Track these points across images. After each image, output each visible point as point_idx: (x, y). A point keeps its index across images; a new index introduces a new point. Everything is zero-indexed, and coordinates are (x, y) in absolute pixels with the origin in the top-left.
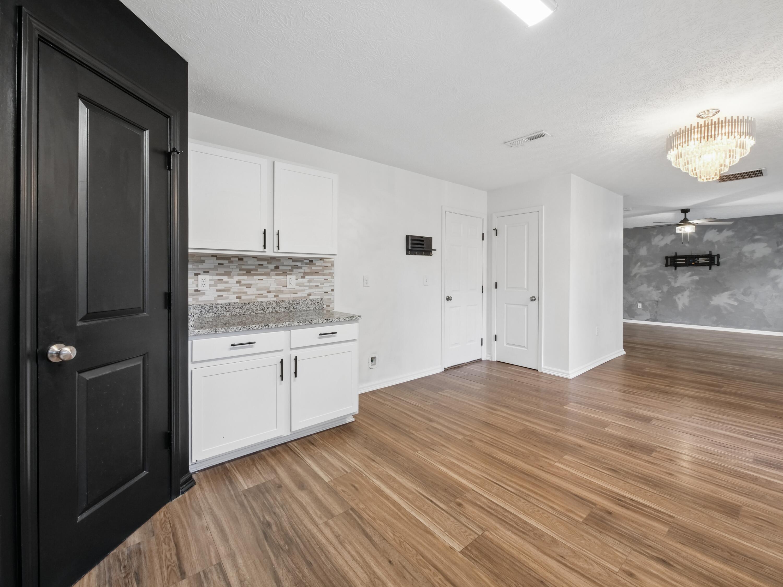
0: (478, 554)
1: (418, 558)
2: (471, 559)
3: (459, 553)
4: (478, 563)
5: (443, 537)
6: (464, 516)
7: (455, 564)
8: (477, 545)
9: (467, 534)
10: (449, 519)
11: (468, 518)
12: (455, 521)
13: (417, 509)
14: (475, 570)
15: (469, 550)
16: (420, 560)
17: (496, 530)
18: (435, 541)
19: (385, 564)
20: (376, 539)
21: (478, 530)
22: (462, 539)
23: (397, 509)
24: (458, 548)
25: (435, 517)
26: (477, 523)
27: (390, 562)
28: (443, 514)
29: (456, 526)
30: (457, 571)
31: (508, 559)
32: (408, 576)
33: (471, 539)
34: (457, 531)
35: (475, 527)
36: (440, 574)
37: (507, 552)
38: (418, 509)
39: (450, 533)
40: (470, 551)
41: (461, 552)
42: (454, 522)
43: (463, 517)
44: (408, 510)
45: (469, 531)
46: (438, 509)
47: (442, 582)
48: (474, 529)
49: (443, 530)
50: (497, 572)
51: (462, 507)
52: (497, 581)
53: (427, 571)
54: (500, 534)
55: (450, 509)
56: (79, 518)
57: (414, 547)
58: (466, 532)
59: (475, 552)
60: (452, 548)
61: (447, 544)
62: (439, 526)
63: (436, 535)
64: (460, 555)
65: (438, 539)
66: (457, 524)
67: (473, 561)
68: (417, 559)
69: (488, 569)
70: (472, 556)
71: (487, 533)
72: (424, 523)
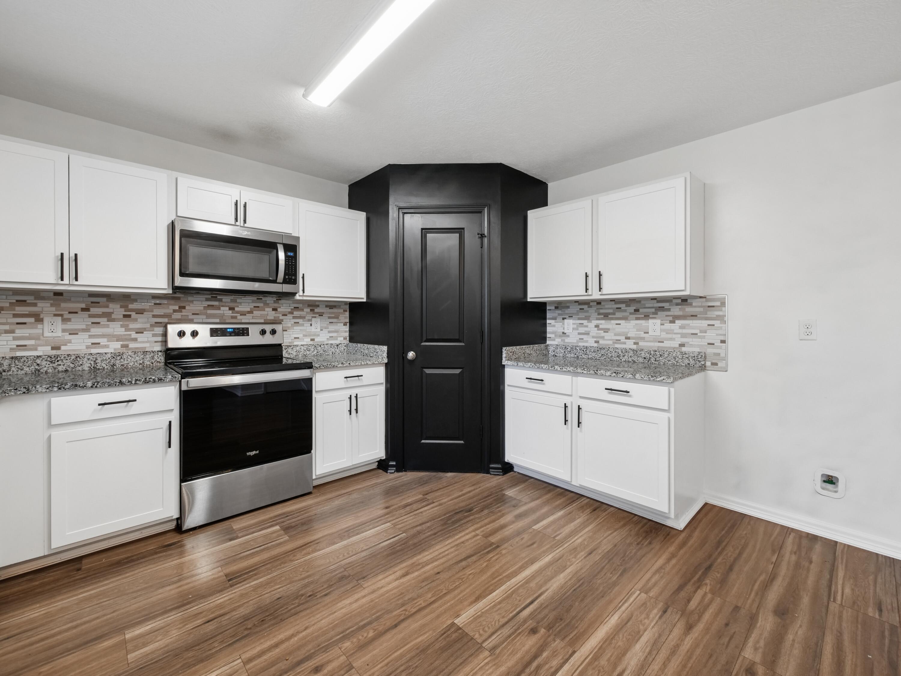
0: (452, 638)
1: (444, 590)
2: (444, 630)
3: (452, 621)
4: (441, 636)
5: (472, 610)
6: (513, 633)
7: (438, 617)
8: (465, 640)
9: (481, 632)
10: (503, 617)
11: (509, 636)
14: (430, 632)
15: (457, 630)
16: (442, 592)
17: (494, 665)
18: (466, 603)
19: (436, 570)
20: (464, 563)
21: (491, 644)
22: (472, 626)
23: (508, 575)
24: (459, 621)
25: (502, 605)
26: (503, 646)
27: (439, 573)
28: (511, 613)
29: (493, 623)
30: (429, 617)
31: (447, 667)
32: (424, 584)
33: (474, 635)
34: (484, 623)
35: (494, 642)
36: (426, 604)
37: (458, 669)
38: (512, 591)
39: (480, 617)
40: (455, 631)
41: (453, 624)
42: (499, 622)
43: (511, 631)
44: (508, 583)
45: (486, 635)
46: (519, 609)
47: (418, 606)
48: (490, 640)
49: (483, 611)
50: (429, 652)
52: (417, 649)
53: (430, 595)
54: (487, 668)
55: (522, 620)
56: (423, 441)
57: (456, 588)
58: (485, 631)
59: (454, 636)
60: (458, 616)
61: (462, 612)
62: (490, 608)
63: (474, 604)
64: (449, 622)
65: (469, 605)
66: (497, 624)
67: (442, 632)
68: (443, 589)
69: (432, 643)
70: (449, 632)
71: (487, 653)
72: (491, 596)
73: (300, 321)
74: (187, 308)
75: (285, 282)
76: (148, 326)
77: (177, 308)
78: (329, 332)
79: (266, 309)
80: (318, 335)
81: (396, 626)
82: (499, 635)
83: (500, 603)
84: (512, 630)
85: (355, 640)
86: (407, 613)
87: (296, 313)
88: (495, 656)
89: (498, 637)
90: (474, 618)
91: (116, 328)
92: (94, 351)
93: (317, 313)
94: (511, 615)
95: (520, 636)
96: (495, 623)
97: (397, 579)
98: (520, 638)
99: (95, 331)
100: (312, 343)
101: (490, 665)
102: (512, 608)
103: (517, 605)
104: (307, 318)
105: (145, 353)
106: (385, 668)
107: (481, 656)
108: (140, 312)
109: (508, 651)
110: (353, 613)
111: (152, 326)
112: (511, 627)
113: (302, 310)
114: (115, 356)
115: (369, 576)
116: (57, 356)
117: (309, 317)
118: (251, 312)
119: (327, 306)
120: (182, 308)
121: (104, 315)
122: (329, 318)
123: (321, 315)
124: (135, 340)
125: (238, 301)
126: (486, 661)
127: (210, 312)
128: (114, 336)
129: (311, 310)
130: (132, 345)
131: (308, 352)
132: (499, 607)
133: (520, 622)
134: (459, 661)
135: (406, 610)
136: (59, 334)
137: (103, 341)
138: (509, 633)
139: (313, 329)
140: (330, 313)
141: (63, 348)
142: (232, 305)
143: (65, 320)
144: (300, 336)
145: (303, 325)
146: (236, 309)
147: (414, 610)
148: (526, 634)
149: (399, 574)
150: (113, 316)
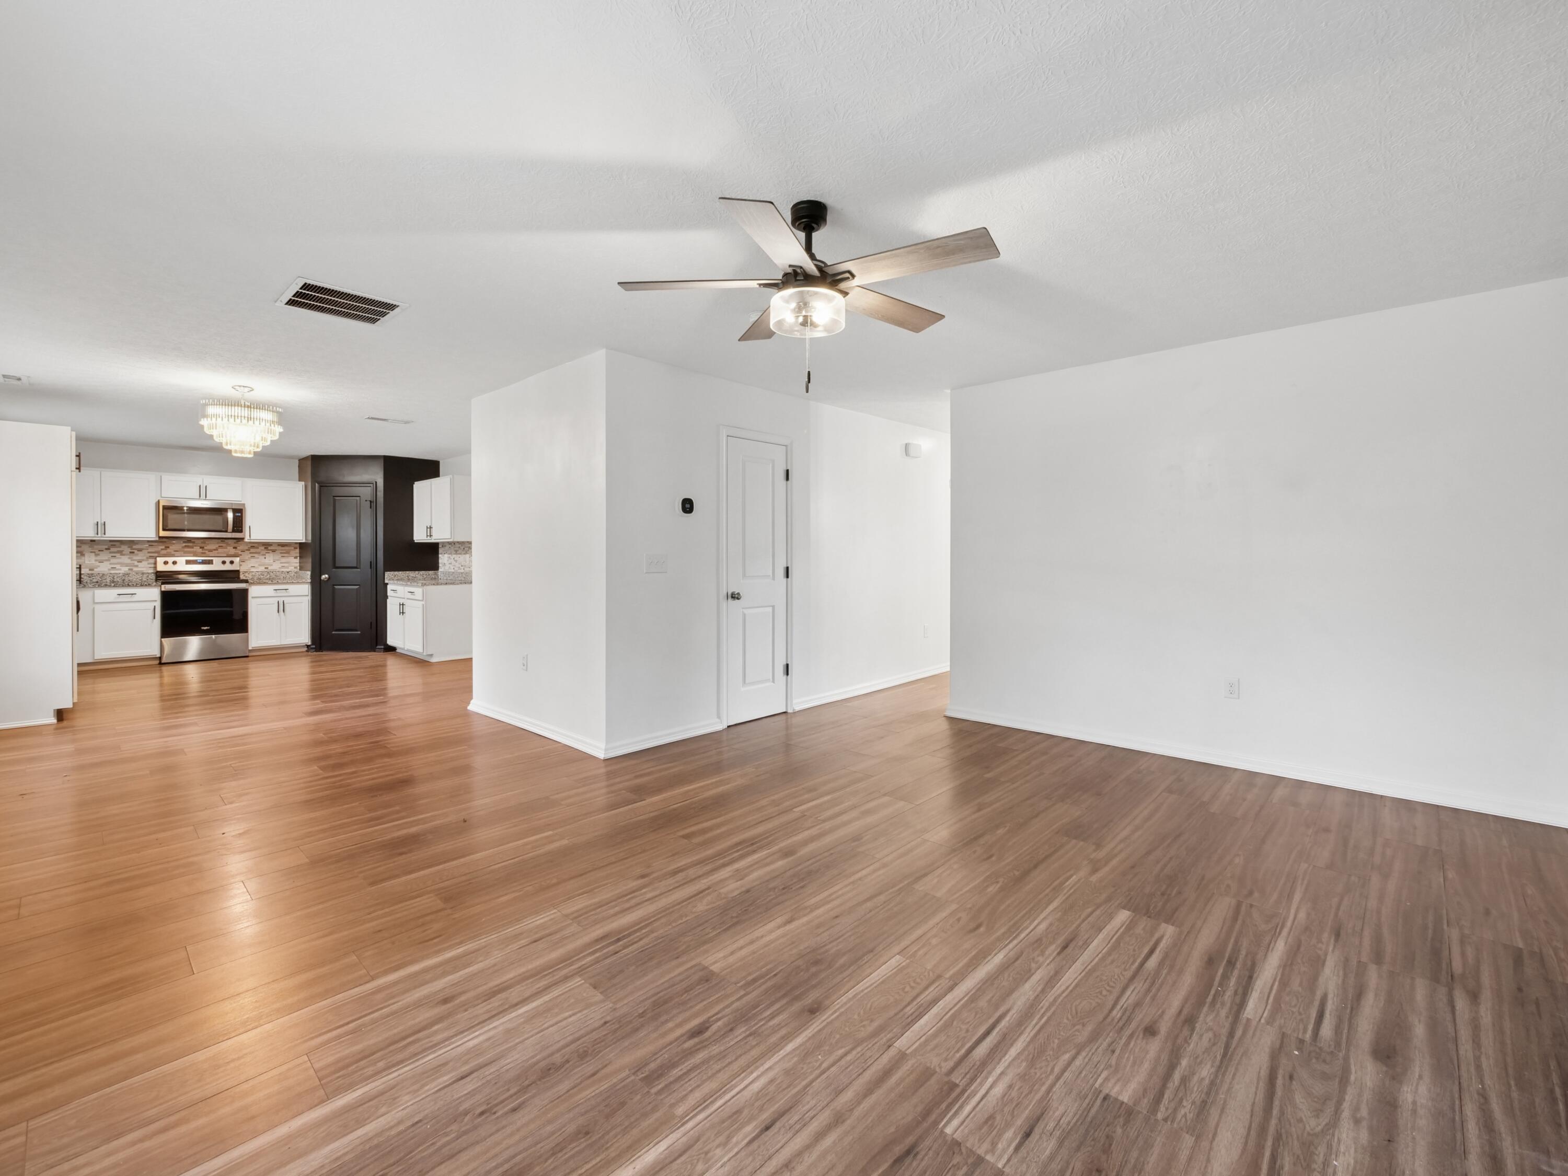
73: (256, 555)
74: (171, 547)
75: (234, 531)
76: (145, 558)
77: (163, 547)
78: (281, 563)
79: (228, 548)
80: (272, 565)
87: (252, 550)
91: (125, 559)
92: (113, 572)
93: (271, 550)
99: (113, 560)
100: (266, 570)
104: (262, 553)
105: (143, 574)
108: (140, 550)
111: (147, 558)
113: (258, 548)
114: (124, 575)
116: (92, 574)
117: (264, 552)
118: (216, 550)
119: (279, 545)
120: (167, 547)
121: (118, 552)
122: (281, 553)
123: (274, 551)
124: (137, 566)
125: (207, 542)
127: (186, 550)
128: (124, 564)
129: (265, 548)
130: (135, 569)
131: (262, 577)
136: (94, 562)
137: (118, 567)
139: (267, 561)
140: (282, 550)
141: (95, 570)
142: (203, 545)
143: (97, 555)
144: (256, 565)
145: (258, 558)
146: (205, 548)
150: (124, 553)
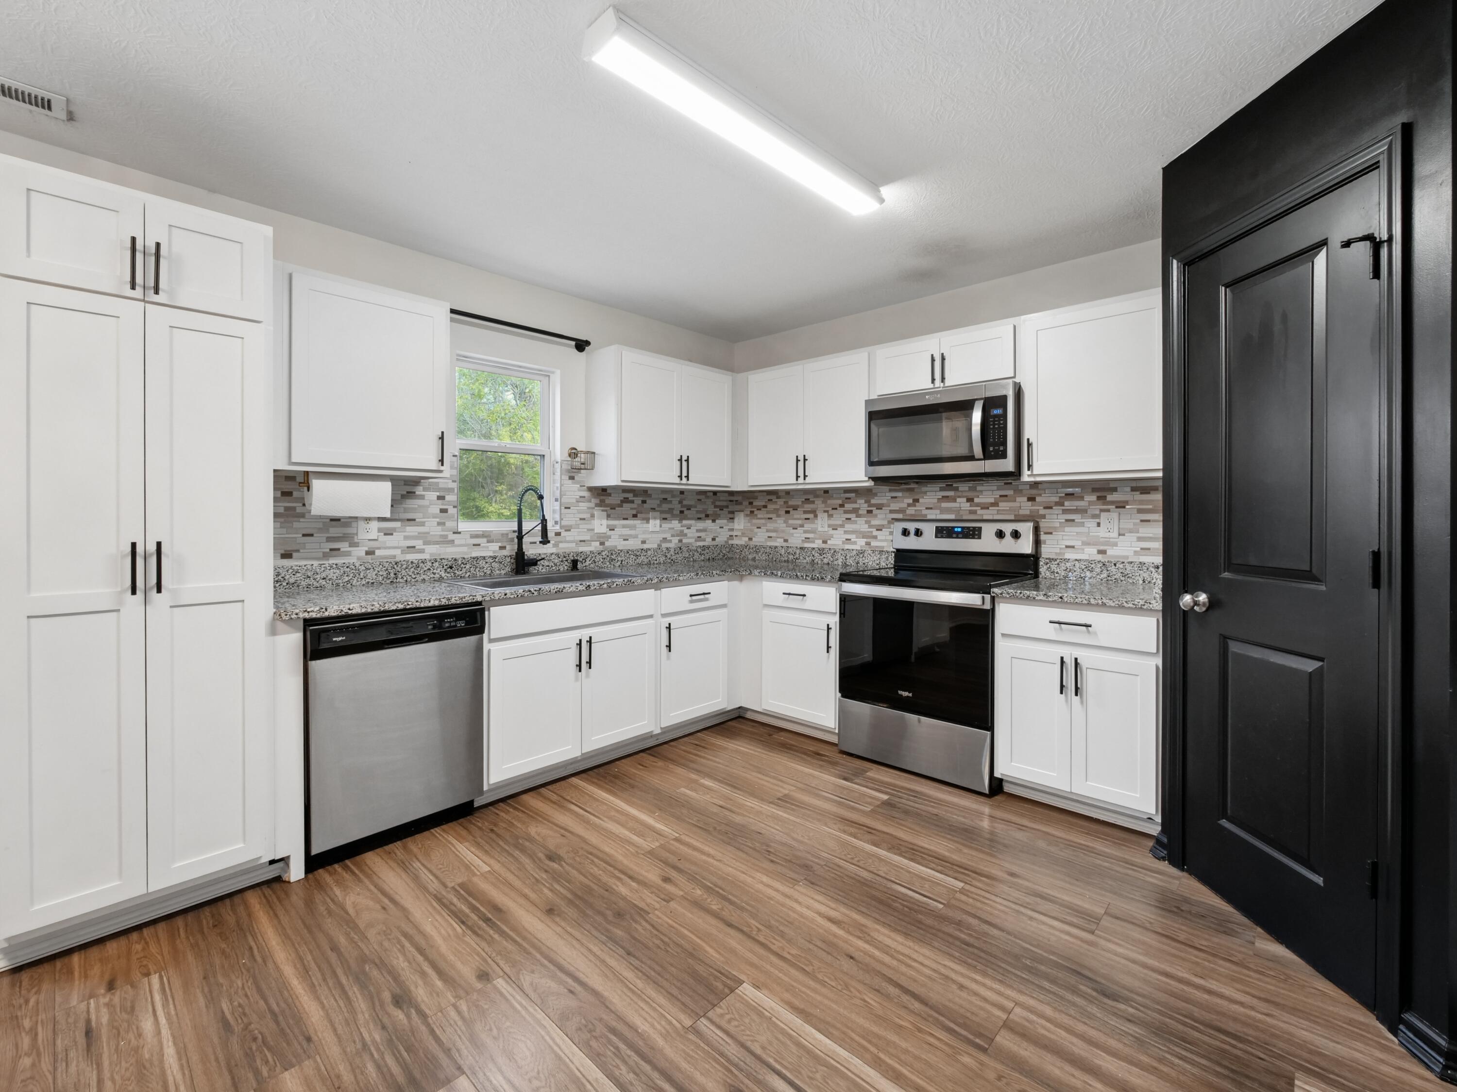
0: (714, 983)
1: (811, 968)
2: (726, 973)
3: (746, 980)
4: (716, 970)
5: (773, 1004)
6: (728, 1060)
7: (752, 965)
8: (711, 997)
9: (728, 1017)
10: (763, 1048)
11: (722, 1054)
12: (749, 1044)
13: (838, 1066)
14: (722, 959)
15: (728, 987)
16: (806, 965)
17: (668, 1032)
18: (787, 996)
19: (856, 954)
20: (892, 990)
21: (705, 1028)
22: (738, 1005)
24: (747, 990)
25: (794, 1049)
26: (702, 1045)
27: (852, 958)
28: (776, 1061)
29: (748, 1032)
30: (749, 955)
31: (666, 979)
32: (819, 943)
33: (721, 1007)
34: (747, 1021)
35: (709, 1032)
36: (775, 950)
37: (662, 990)
38: (836, 1067)
39: (760, 1014)
40: (725, 985)
41: (741, 982)
42: (752, 1041)
43: (732, 1058)
45: (723, 1024)
46: (788, 1074)
47: (771, 942)
48: (713, 1028)
49: (774, 1019)
50: (690, 960)
51: (731, 1085)
52: (694, 949)
53: (794, 952)
54: (663, 1023)
55: (760, 1077)
56: (1222, 821)
57: (823, 983)
58: (729, 1021)
60: (757, 987)
61: (766, 992)
62: (783, 1029)
63: (787, 1007)
64: (742, 977)
65: (782, 1000)
66: (745, 1037)
67: (723, 971)
68: (813, 966)
69: (703, 962)
70: (724, 979)
71: (688, 1022)
72: (814, 1031)
73: (1076, 517)
74: (921, 500)
75: (987, 455)
76: (885, 522)
77: (911, 501)
78: (1140, 539)
79: (1018, 499)
80: (1116, 544)
81: (730, 925)
82: (724, 1040)
83: (798, 1045)
84: (737, 1059)
85: (705, 896)
86: (755, 933)
87: (1068, 504)
88: (682, 1033)
89: (718, 1038)
90: (755, 1007)
91: (861, 525)
92: (847, 547)
93: (1112, 503)
94: (771, 1061)
95: (724, 1071)
96: (748, 1035)
97: (820, 914)
98: (720, 1071)
99: (849, 527)
100: (1100, 557)
101: (668, 1027)
102: (789, 1063)
103: (800, 1073)
104: (1089, 512)
105: (881, 552)
106: (666, 925)
107: (682, 1017)
108: (879, 507)
109: (692, 1050)
110: (747, 888)
111: (889, 522)
112: (743, 1059)
113: (1081, 498)
114: (861, 553)
115: (818, 888)
116: (823, 549)
117: (1095, 509)
118: (995, 504)
119: (1133, 489)
120: (916, 501)
122: (1140, 511)
123: (1121, 505)
124: (875, 537)
125: (979, 488)
126: (674, 1022)
127: (944, 505)
128: (861, 532)
129: (1099, 498)
130: (874, 543)
131: (1088, 574)
132: (789, 1042)
133: (755, 1074)
134: (675, 992)
135: (759, 930)
136: (826, 529)
137: (853, 537)
138: (730, 1054)
139: (1102, 533)
140: (1141, 502)
141: (829, 542)
142: (970, 494)
143: (830, 516)
144: (1077, 543)
145: (1082, 524)
146: (976, 500)
147: (761, 939)
148: (728, 1080)
149: (833, 914)
150: (861, 512)
